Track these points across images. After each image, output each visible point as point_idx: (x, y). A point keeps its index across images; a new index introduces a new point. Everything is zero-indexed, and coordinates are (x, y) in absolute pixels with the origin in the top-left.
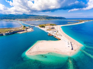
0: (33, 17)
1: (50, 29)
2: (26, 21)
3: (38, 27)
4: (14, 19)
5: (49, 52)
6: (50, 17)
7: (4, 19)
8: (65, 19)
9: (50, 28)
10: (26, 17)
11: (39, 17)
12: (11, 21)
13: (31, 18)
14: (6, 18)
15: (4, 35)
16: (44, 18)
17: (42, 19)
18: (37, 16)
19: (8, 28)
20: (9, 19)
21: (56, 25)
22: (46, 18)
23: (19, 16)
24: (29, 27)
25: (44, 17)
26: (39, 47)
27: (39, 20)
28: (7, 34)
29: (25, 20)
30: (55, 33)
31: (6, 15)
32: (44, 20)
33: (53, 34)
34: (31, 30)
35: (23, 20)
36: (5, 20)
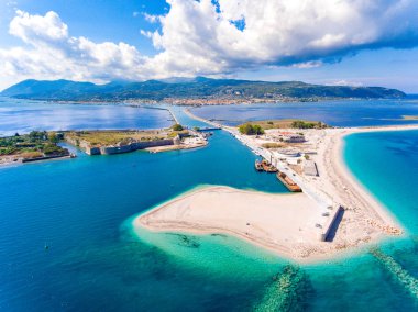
0: (234, 87)
1: (279, 143)
2: (198, 106)
3: (235, 131)
4: (160, 99)
5: (216, 231)
6: (311, 89)
7: (128, 97)
8: (403, 96)
9: (281, 140)
10: (205, 90)
11: (260, 89)
12: (147, 104)
13: (225, 92)
14: (134, 96)
15: (102, 153)
16: (282, 93)
17: (271, 97)
18: (250, 86)
19: (124, 131)
20: (143, 97)
21: (325, 127)
22: (293, 95)
23: (181, 85)
24: (198, 130)
25: (285, 87)
26: (189, 208)
27: (258, 100)
28: (113, 152)
29: (200, 102)
30: (293, 161)
31: (138, 85)
32: (279, 101)
33: (281, 167)
34: (200, 141)
35: (189, 102)
36: (132, 102)
